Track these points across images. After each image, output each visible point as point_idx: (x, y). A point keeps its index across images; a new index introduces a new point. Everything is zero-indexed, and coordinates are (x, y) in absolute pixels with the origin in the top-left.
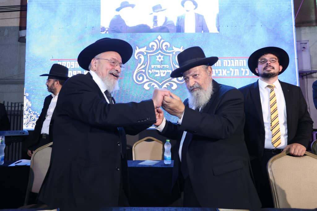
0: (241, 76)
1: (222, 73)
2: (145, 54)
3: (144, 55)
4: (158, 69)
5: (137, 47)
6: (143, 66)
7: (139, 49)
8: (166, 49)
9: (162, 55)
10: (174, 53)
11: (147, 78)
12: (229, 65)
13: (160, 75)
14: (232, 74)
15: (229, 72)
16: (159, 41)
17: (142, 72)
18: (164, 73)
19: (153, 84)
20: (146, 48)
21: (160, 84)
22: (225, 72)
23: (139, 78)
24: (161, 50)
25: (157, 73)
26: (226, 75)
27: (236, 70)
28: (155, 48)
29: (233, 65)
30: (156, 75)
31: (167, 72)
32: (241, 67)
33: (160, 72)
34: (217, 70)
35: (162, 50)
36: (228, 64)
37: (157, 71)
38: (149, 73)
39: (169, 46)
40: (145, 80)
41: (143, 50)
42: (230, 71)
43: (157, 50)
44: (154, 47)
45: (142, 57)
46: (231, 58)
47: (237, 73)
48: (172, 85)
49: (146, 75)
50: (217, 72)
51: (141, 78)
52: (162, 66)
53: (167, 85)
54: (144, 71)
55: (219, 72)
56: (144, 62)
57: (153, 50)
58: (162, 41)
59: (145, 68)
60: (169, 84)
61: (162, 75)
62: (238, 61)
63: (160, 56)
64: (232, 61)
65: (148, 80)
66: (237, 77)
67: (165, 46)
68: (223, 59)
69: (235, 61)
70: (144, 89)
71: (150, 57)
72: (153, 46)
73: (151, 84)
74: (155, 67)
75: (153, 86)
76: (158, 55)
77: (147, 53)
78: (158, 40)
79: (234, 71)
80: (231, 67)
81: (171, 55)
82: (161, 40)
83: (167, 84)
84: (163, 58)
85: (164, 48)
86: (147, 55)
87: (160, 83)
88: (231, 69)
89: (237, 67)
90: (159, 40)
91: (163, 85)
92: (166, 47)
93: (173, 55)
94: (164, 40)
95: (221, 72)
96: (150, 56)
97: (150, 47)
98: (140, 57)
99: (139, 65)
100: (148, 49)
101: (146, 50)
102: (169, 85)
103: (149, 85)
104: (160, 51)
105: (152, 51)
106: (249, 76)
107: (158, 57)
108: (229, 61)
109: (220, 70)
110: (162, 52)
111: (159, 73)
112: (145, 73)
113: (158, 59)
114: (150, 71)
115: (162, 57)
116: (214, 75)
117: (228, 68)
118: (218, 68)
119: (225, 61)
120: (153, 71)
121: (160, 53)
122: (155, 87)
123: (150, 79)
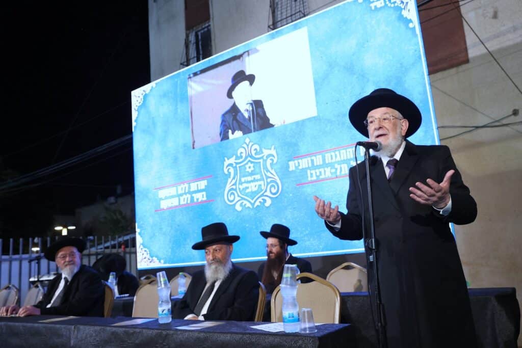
1: (325, 174)
2: (234, 165)
3: (233, 167)
4: (249, 182)
5: (226, 158)
6: (234, 181)
7: (228, 159)
9: (252, 162)
10: (265, 158)
11: (239, 196)
12: (334, 160)
13: (252, 190)
14: (338, 173)
15: (333, 171)
16: (248, 145)
17: (232, 189)
19: (245, 202)
20: (234, 157)
21: (253, 202)
22: (328, 170)
24: (250, 157)
25: (248, 188)
26: (330, 175)
27: (342, 166)
28: (244, 155)
29: (338, 159)
30: (248, 191)
31: (259, 185)
33: (251, 186)
34: (317, 171)
35: (251, 156)
36: (332, 159)
37: (247, 185)
38: (239, 189)
39: (258, 150)
40: (237, 199)
41: (232, 160)
42: (335, 169)
43: (246, 158)
45: (232, 170)
46: (335, 150)
47: (345, 170)
48: (265, 201)
49: (237, 193)
50: (318, 174)
51: (232, 197)
52: (253, 177)
53: (260, 202)
54: (234, 187)
55: (320, 172)
56: (234, 175)
58: (251, 144)
59: (235, 184)
60: (263, 199)
62: (344, 151)
63: (250, 164)
64: (337, 153)
65: (239, 198)
67: (256, 149)
68: (323, 153)
69: (342, 151)
71: (239, 169)
72: (241, 153)
73: (243, 203)
74: (245, 180)
75: (245, 204)
76: (247, 164)
77: (237, 163)
78: (246, 143)
79: (341, 168)
80: (336, 162)
81: (261, 161)
83: (260, 200)
84: (254, 167)
85: (253, 152)
86: (236, 167)
87: (252, 200)
88: (337, 166)
90: (248, 143)
91: (255, 202)
92: (255, 151)
93: (264, 160)
94: (252, 143)
95: (323, 173)
96: (239, 167)
97: (239, 155)
98: (230, 171)
99: (230, 180)
100: (237, 158)
101: (236, 160)
102: (262, 201)
103: (241, 205)
104: (249, 159)
105: (241, 160)
107: (247, 166)
108: (333, 154)
109: (322, 170)
110: (252, 159)
111: (250, 188)
112: (236, 190)
113: (248, 170)
114: (240, 187)
115: (252, 165)
116: (314, 178)
117: (331, 165)
118: (319, 167)
119: (328, 155)
120: (245, 185)
121: (249, 161)
122: (247, 206)
123: (241, 197)
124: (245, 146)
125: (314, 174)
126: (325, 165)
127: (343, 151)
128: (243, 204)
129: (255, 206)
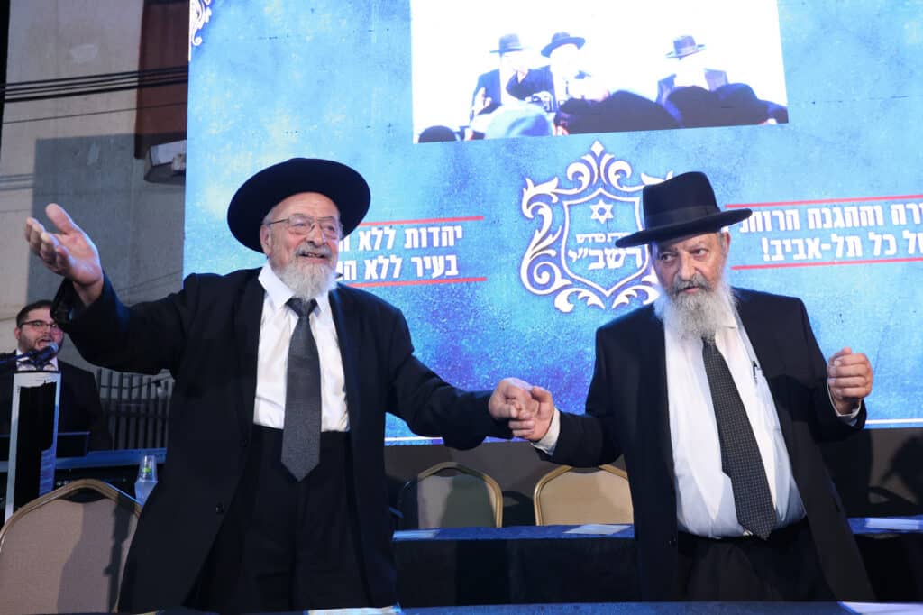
0: (869, 257)
1: (806, 252)
2: (555, 199)
3: (551, 205)
4: (595, 246)
5: (529, 181)
6: (550, 240)
7: (535, 186)
8: (618, 181)
9: (608, 200)
11: (564, 275)
12: (828, 225)
13: (606, 266)
14: (839, 254)
15: (826, 247)
16: (598, 161)
17: (547, 256)
18: (618, 258)
19: (585, 293)
20: (555, 181)
21: (608, 294)
22: (814, 246)
23: (540, 276)
24: (605, 187)
25: (596, 259)
26: (819, 256)
27: (850, 240)
28: (585, 180)
29: (839, 223)
30: (593, 266)
31: (627, 256)
32: (868, 229)
33: (605, 257)
34: (787, 242)
35: (608, 186)
36: (824, 221)
37: (593, 253)
38: (568, 259)
39: (628, 176)
40: (559, 282)
41: (548, 188)
42: (831, 243)
43: (592, 187)
44: (580, 178)
45: (546, 211)
46: (831, 203)
47: (855, 248)
48: (643, 294)
49: (560, 267)
50: (789, 249)
51: (545, 277)
52: (610, 235)
53: (628, 296)
54: (553, 253)
55: (795, 247)
56: (552, 224)
57: (580, 187)
58: (607, 158)
59: (555, 245)
60: (636, 290)
61: (612, 264)
62: (854, 209)
63: (601, 204)
64: (837, 210)
65: (567, 282)
66: (857, 261)
67: (617, 173)
68: (804, 206)
69: (847, 209)
70: (557, 309)
71: (570, 211)
72: (578, 174)
73: (578, 293)
74: (587, 239)
75: (586, 298)
76: (594, 201)
77: (561, 197)
78: (593, 154)
79: (845, 242)
80: (833, 230)
81: (637, 200)
82: (603, 154)
83: (630, 291)
84: (612, 211)
85: (614, 179)
86: (560, 203)
87: (607, 289)
88: (834, 238)
89: (853, 231)
90: (598, 154)
91: (616, 294)
92: (618, 176)
94: (612, 156)
95: (801, 249)
96: (569, 206)
97: (570, 177)
98: (540, 211)
99: (538, 236)
100: (563, 184)
101: (558, 188)
102: (635, 294)
103: (571, 298)
104: (601, 190)
105: (575, 191)
106: (898, 257)
107: (595, 208)
108: (827, 211)
109: (799, 242)
110: (609, 192)
111: (601, 258)
112: (557, 260)
113: (596, 215)
114: (571, 254)
115: (608, 207)
116: (779, 257)
117: (823, 236)
118: (792, 234)
119: (813, 212)
120: (583, 251)
121: (601, 194)
122: (589, 302)
123: (572, 279)
124: (589, 158)
125: (779, 249)
126: (805, 232)
127: (851, 210)
128: (580, 296)
129: (614, 306)
